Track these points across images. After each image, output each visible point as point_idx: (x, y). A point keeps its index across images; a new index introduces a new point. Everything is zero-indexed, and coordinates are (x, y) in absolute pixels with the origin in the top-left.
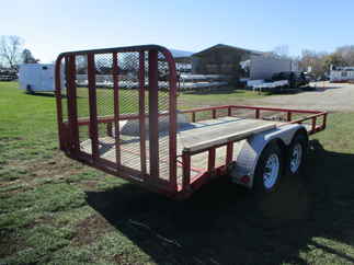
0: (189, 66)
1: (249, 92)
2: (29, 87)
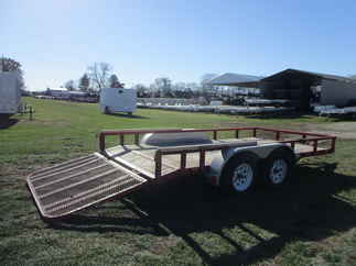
0: (257, 91)
1: (316, 118)
2: (107, 108)
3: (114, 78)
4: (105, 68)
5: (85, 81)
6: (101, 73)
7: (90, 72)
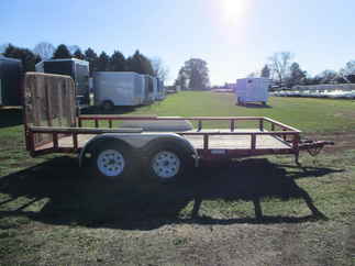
3: (295, 66)
4: (286, 57)
5: (266, 72)
6: (282, 62)
7: (271, 63)
